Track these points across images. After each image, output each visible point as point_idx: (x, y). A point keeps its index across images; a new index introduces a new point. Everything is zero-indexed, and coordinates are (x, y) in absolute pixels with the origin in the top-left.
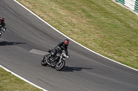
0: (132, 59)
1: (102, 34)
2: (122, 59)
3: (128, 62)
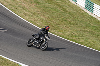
0: (68, 33)
1: (47, 16)
2: (61, 33)
3: (65, 36)
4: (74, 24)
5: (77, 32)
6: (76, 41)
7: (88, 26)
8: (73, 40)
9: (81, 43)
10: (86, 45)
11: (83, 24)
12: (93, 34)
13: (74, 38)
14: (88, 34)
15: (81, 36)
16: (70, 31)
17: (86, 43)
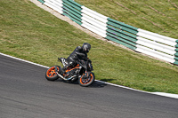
4: (10, 24)
5: (17, 38)
6: (15, 55)
7: (37, 26)
8: (10, 54)
9: (25, 58)
10: (34, 60)
11: (27, 24)
12: (45, 40)
13: (11, 50)
14: (36, 40)
15: (25, 46)
16: (5, 36)
17: (34, 56)
